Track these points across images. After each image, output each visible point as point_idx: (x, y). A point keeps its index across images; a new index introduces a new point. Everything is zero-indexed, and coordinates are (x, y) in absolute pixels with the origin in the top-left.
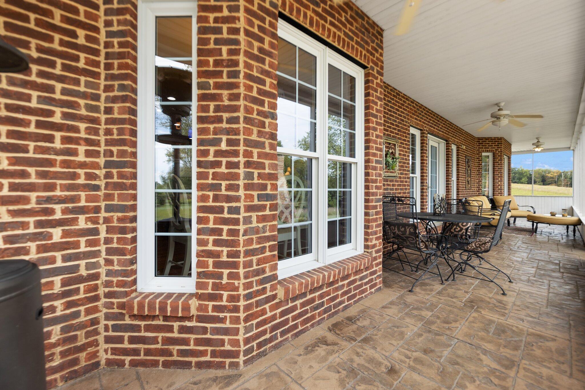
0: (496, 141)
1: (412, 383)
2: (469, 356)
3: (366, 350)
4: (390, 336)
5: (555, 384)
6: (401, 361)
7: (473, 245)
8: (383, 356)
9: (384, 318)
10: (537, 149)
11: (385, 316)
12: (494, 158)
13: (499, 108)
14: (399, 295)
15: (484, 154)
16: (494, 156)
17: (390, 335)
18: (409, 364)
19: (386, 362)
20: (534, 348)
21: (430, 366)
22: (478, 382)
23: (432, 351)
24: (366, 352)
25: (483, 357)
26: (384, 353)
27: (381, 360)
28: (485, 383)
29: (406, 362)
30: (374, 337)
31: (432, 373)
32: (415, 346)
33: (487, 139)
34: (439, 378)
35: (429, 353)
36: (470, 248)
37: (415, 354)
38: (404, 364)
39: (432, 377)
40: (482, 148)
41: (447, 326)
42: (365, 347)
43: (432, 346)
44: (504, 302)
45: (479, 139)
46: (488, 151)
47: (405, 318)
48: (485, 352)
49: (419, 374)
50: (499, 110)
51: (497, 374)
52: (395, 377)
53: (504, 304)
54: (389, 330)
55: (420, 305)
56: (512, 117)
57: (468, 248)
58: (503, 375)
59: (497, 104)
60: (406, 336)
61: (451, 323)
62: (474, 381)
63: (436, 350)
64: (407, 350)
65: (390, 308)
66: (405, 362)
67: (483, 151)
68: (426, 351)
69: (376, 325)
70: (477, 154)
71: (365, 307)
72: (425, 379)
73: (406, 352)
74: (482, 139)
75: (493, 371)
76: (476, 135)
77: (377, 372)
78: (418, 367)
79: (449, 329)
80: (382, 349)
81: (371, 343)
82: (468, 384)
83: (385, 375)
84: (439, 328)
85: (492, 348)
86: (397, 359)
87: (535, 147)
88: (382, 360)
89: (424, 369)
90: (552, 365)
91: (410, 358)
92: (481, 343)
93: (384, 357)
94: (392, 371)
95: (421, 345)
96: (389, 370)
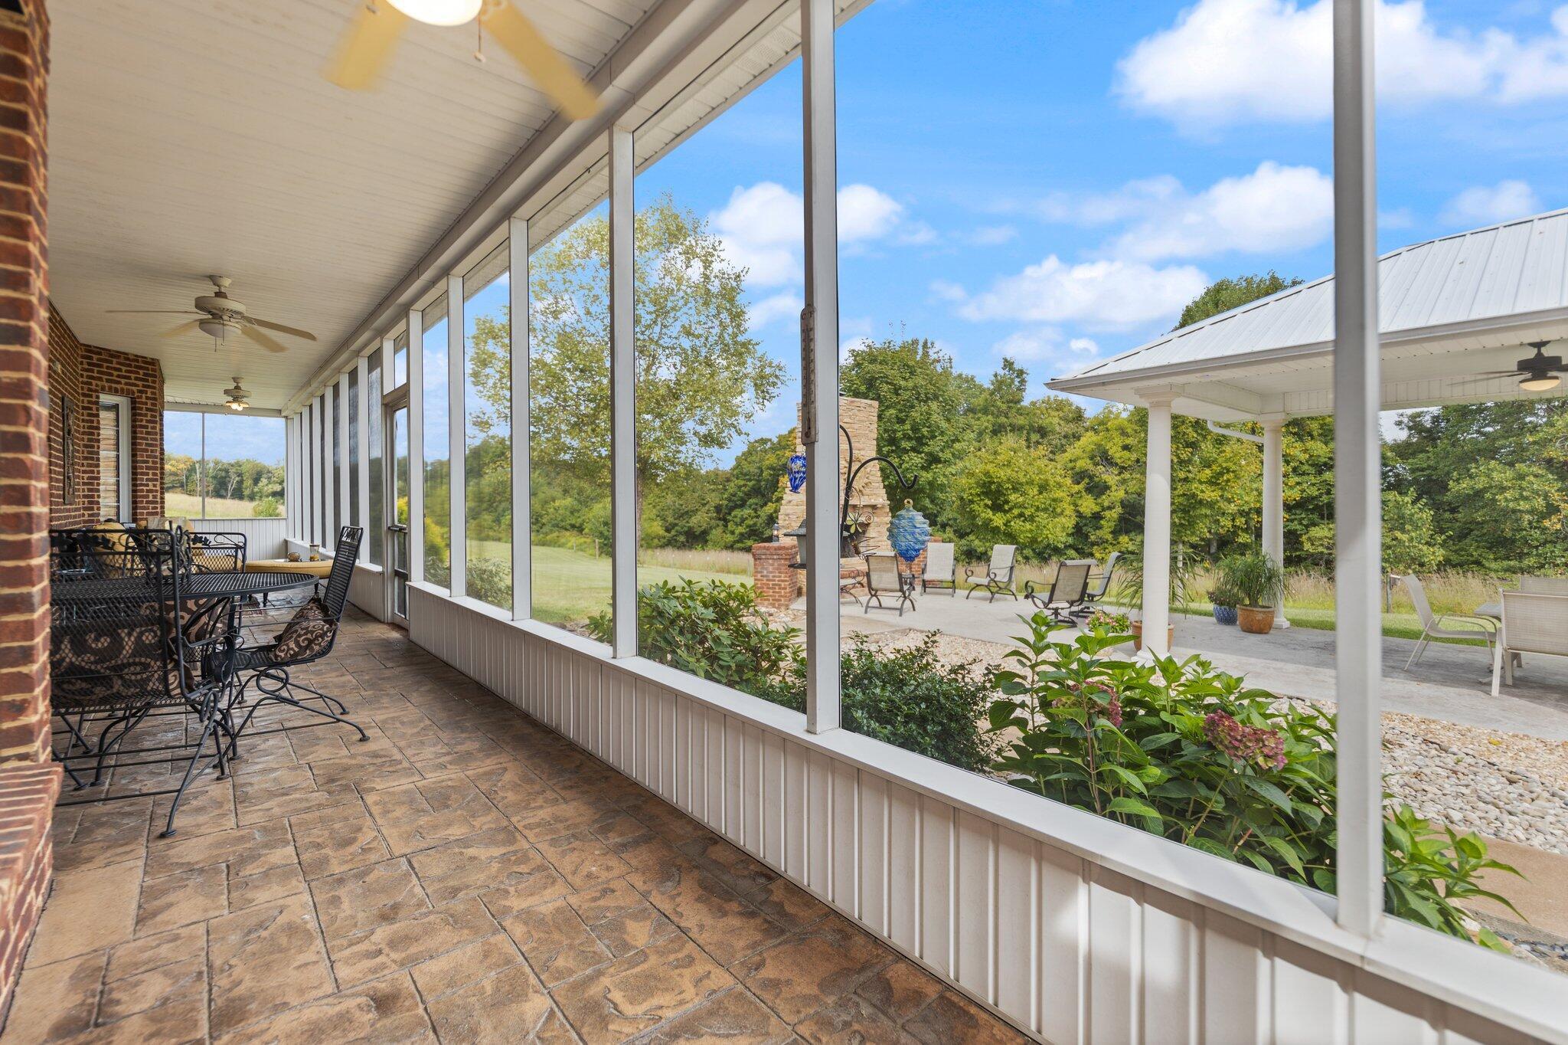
0: (141, 368)
1: (445, 982)
2: (453, 867)
3: (263, 1032)
4: (277, 956)
5: (567, 820)
6: (374, 971)
7: (292, 645)
8: (325, 1001)
9: (192, 938)
10: (235, 406)
11: (184, 932)
12: (134, 415)
13: (216, 289)
14: (141, 863)
15: (106, 399)
16: (133, 408)
17: (271, 953)
18: (394, 961)
19: (351, 1003)
20: (501, 794)
21: (429, 931)
22: (512, 890)
23: (395, 907)
24: (272, 1032)
25: (471, 852)
26: (320, 993)
27: (332, 1011)
28: (519, 883)
29: (383, 964)
30: (240, 990)
31: (446, 934)
32: (355, 925)
33: (112, 356)
34: (466, 931)
35: (397, 913)
36: (282, 655)
37: (376, 938)
38: (386, 972)
39: (455, 941)
40: (100, 379)
41: (354, 848)
42: (257, 1028)
43: (385, 901)
44: (382, 753)
45: (89, 349)
46: (116, 392)
47: (250, 895)
48: (464, 843)
49: (431, 957)
50: (219, 294)
51: (513, 858)
52: (407, 1003)
53: (385, 756)
54: (249, 948)
55: (240, 848)
56: (249, 320)
57: (276, 656)
58: (519, 855)
59: (213, 279)
60: (309, 926)
61: (355, 839)
62: (507, 892)
63: (399, 899)
64: (350, 945)
65: (170, 905)
66: (383, 966)
67: (103, 389)
68: (387, 916)
69: (195, 968)
70: (84, 395)
71: (78, 961)
72: (453, 954)
73: (355, 949)
74: (99, 351)
75: (504, 859)
76: (84, 337)
77: (362, 1035)
78: (413, 949)
79: (365, 850)
80: (301, 991)
81: (253, 1006)
82: (507, 903)
83: (387, 1022)
84: (346, 862)
85: (463, 831)
86: (360, 976)
87: (231, 399)
88: (338, 1008)
89: (430, 943)
90: (540, 801)
91: (380, 952)
92: (442, 834)
93: (330, 1000)
94: (383, 1003)
95: (361, 916)
96: (377, 1008)
